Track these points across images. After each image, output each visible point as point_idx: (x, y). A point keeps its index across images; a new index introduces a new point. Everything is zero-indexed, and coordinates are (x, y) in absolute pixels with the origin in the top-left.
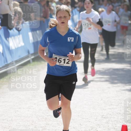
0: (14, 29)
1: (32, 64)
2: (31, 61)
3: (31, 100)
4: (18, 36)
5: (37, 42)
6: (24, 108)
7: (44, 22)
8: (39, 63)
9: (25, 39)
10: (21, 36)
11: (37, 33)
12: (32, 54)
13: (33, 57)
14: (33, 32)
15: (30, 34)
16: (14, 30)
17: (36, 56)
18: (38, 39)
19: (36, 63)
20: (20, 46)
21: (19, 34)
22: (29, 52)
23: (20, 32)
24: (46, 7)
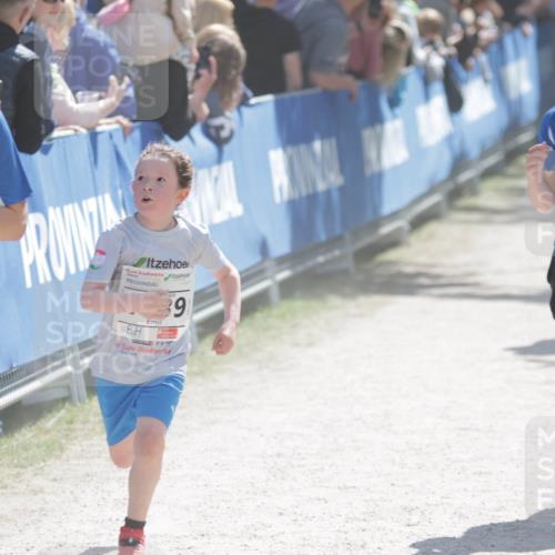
0: (196, 131)
1: (281, 307)
2: (275, 294)
3: (265, 492)
4: (215, 169)
5: (312, 198)
6: (223, 535)
7: (351, 96)
8: (314, 304)
9: (250, 184)
10: (228, 168)
11: (313, 154)
12: (282, 261)
13: (284, 275)
14: (290, 149)
15: (277, 158)
16: (192, 140)
17: (300, 268)
18: (314, 185)
19: (298, 304)
20: (219, 218)
21: (219, 160)
22: (264, 248)
23: (227, 148)
24: (366, 22)
